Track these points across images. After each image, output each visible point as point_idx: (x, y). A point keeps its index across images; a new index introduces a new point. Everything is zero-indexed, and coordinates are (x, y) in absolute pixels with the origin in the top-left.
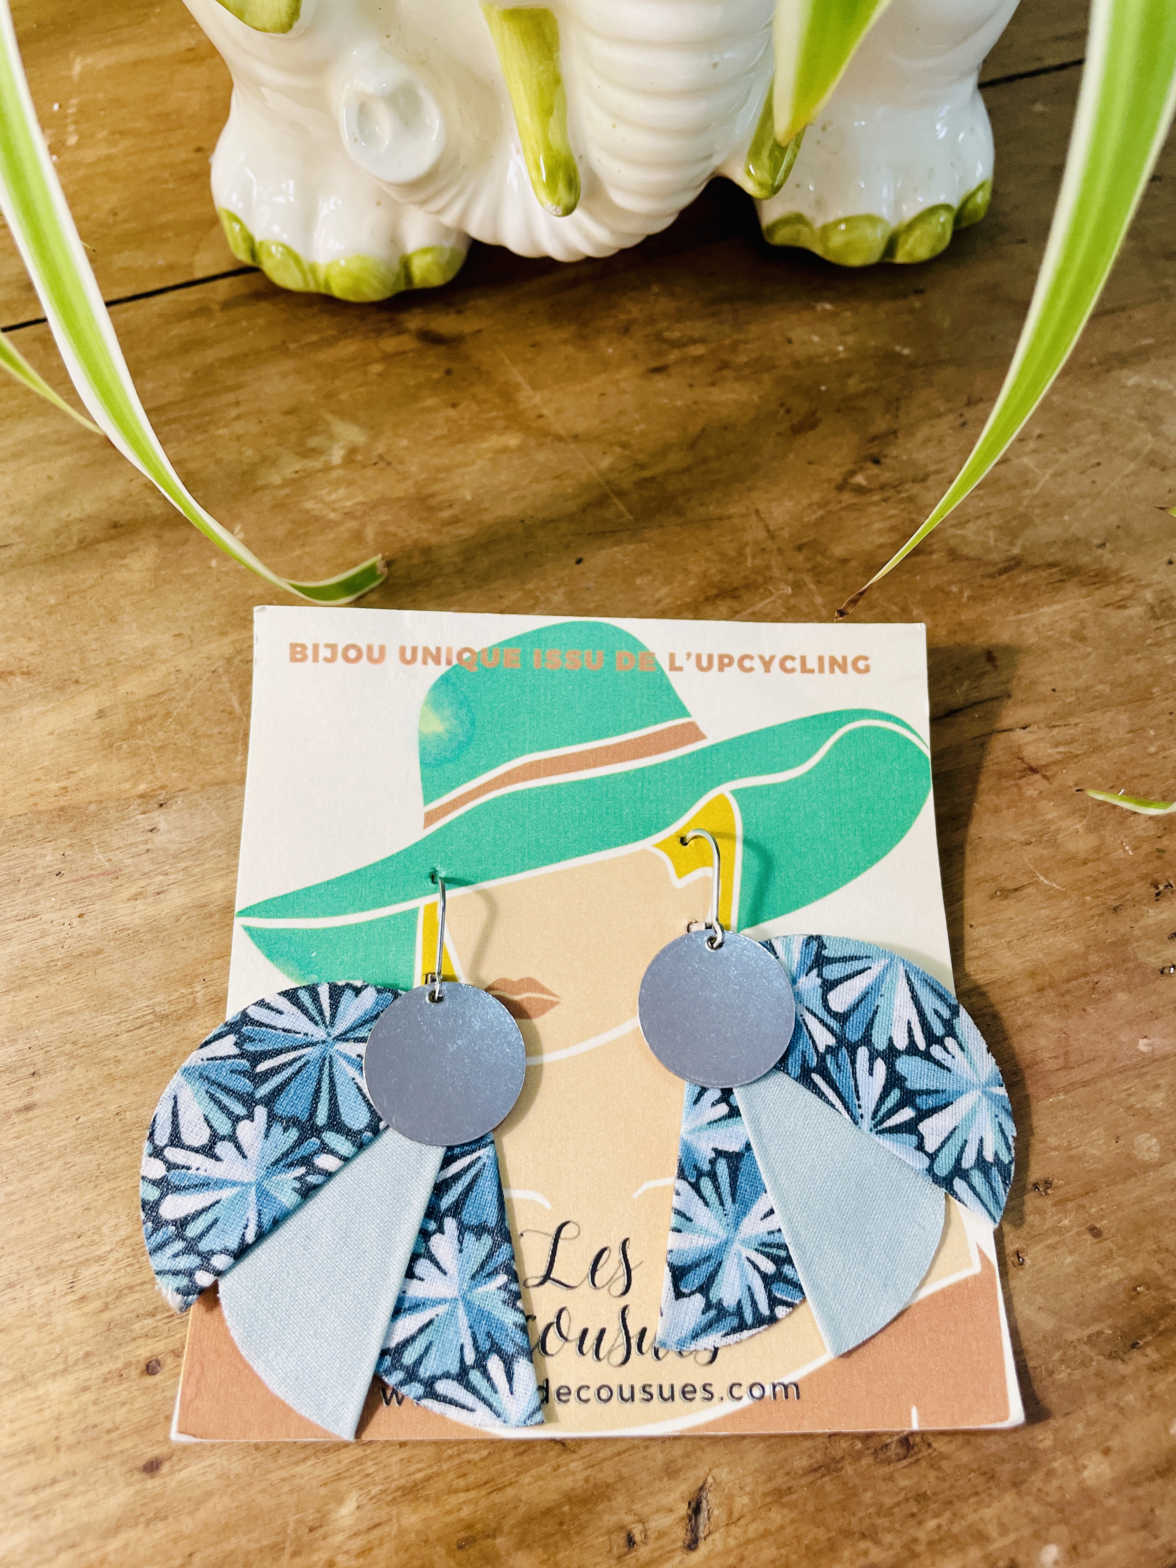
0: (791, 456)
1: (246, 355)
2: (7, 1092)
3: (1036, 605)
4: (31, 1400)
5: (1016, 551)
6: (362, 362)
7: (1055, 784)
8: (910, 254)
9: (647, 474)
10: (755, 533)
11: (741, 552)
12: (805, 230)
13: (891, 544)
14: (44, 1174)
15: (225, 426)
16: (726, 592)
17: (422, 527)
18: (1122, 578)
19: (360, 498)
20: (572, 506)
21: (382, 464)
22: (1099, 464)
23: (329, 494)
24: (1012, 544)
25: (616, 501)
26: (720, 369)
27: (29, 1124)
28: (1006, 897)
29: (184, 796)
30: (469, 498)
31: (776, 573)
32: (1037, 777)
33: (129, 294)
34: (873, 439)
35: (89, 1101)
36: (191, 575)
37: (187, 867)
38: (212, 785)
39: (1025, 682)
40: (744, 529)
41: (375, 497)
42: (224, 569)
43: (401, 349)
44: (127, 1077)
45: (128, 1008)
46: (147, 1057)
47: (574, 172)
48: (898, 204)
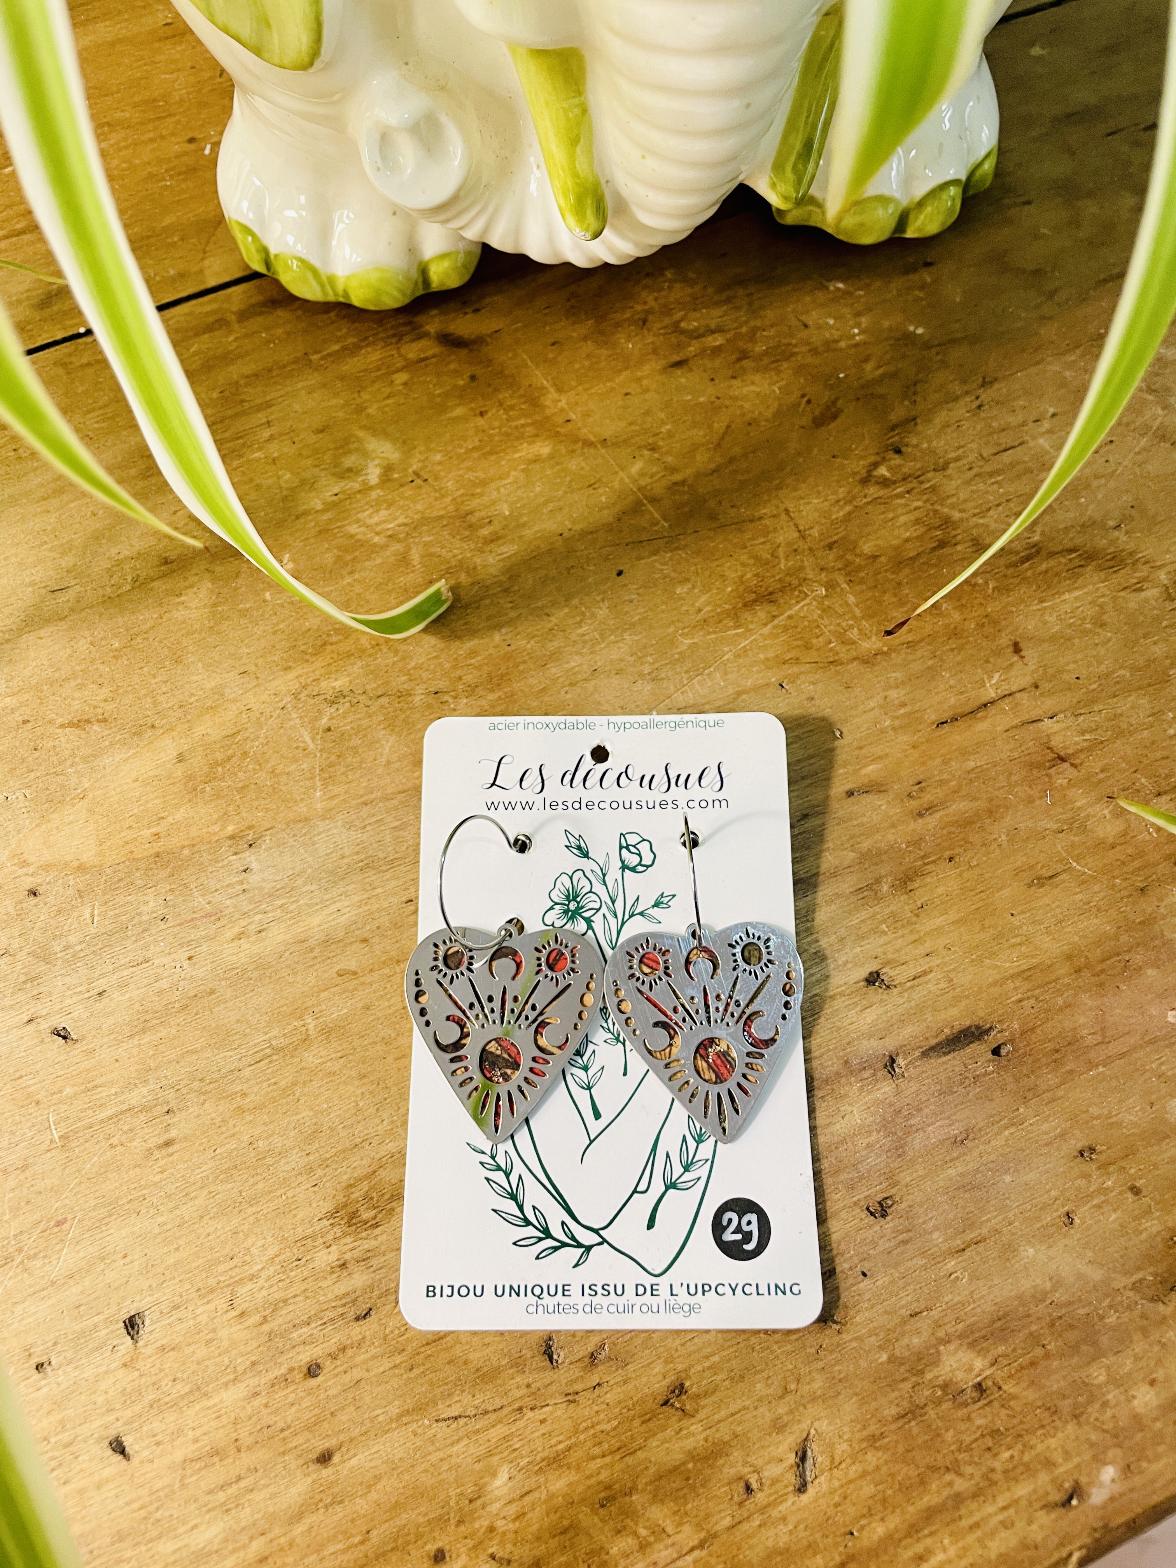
0: (815, 451)
1: (270, 371)
2: (146, 1131)
3: (1057, 593)
4: (208, 1408)
5: (1036, 538)
6: (386, 371)
7: (1083, 771)
8: (920, 230)
9: (678, 477)
11: (774, 554)
12: (816, 210)
13: (917, 537)
14: (192, 1203)
15: (260, 449)
16: (763, 597)
17: (465, 546)
18: (1137, 560)
19: (402, 520)
20: (607, 516)
21: (418, 482)
22: (1111, 442)
23: (370, 516)
24: (1032, 531)
25: (651, 508)
26: (739, 360)
27: (171, 1159)
28: (1042, 886)
29: (271, 834)
30: (507, 513)
31: (810, 574)
32: (1066, 765)
34: (893, 429)
35: (222, 1133)
36: (247, 610)
37: (283, 905)
38: (295, 822)
39: (1050, 671)
40: (775, 530)
41: (416, 517)
42: (279, 601)
43: (423, 355)
44: (255, 1108)
45: (245, 1044)
46: (270, 1089)
47: (603, 195)
48: (907, 184)
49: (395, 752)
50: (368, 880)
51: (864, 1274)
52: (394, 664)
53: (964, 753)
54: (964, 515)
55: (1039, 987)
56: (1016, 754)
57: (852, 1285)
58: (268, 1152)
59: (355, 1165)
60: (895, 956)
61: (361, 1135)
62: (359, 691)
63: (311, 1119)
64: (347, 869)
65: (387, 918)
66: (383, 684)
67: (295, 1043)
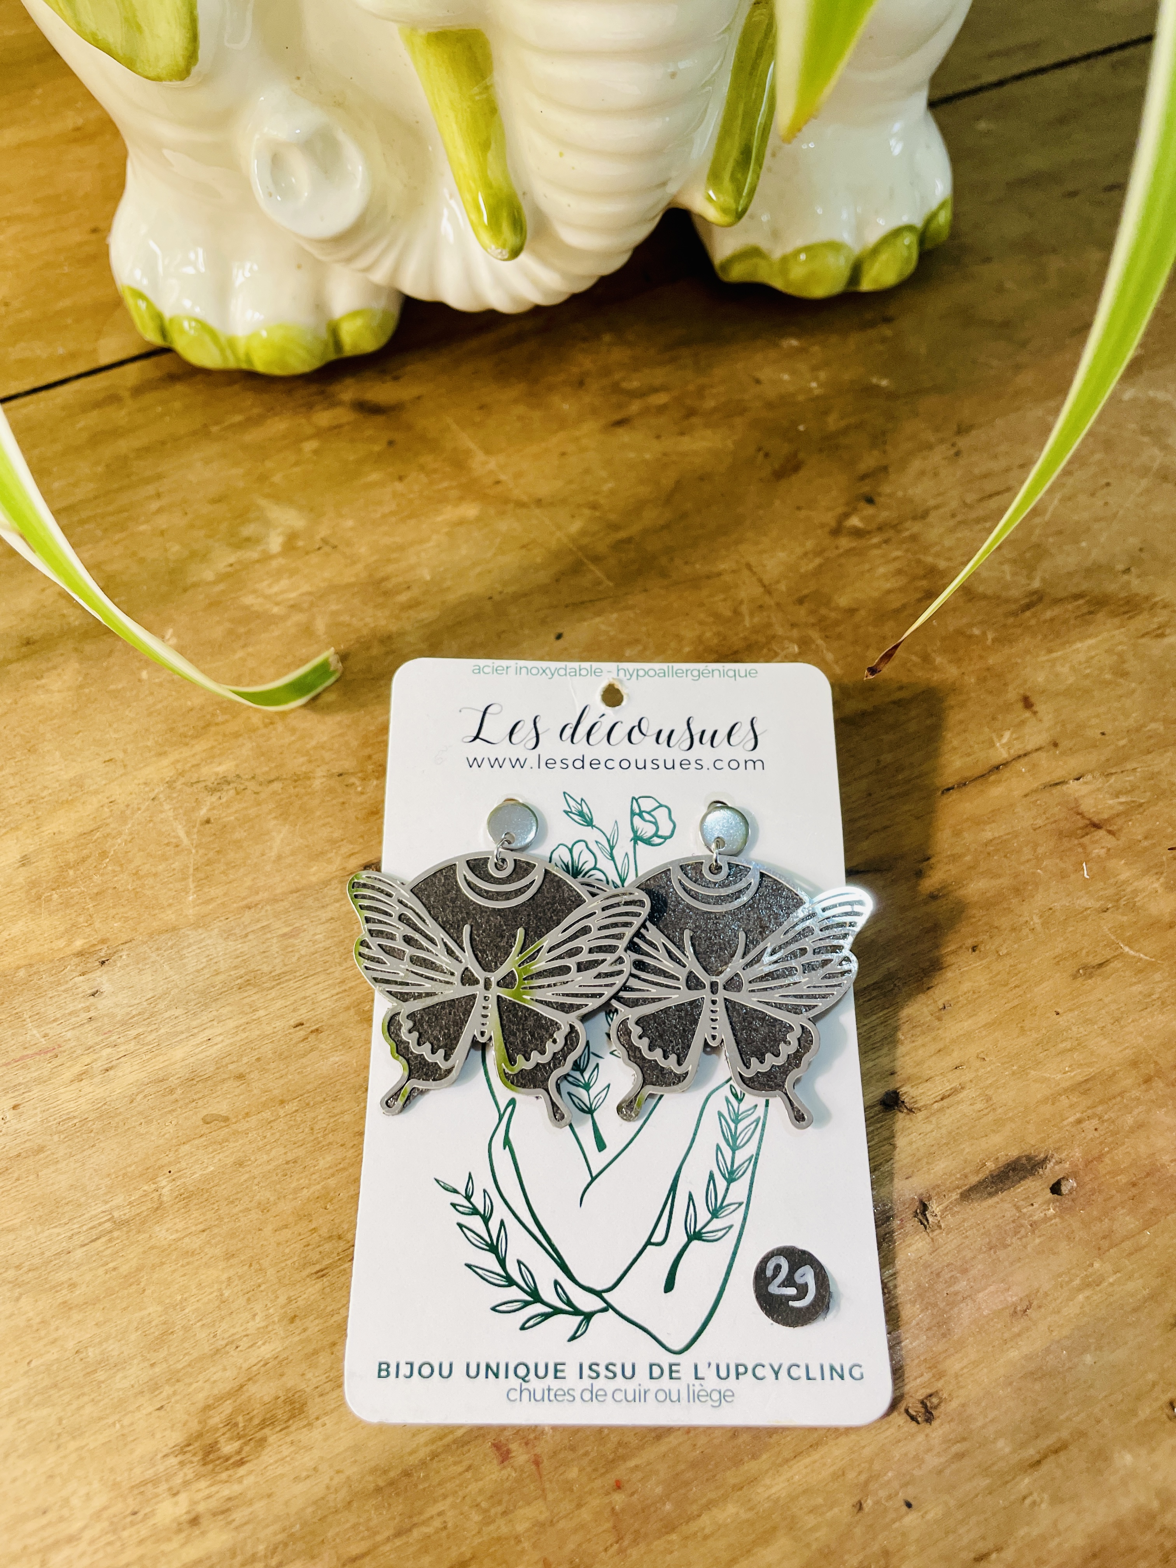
0: (777, 503)
1: (163, 443)
3: (1068, 642)
5: (1036, 584)
6: (295, 440)
7: (1123, 839)
8: (876, 280)
9: (622, 535)
10: (748, 590)
11: (736, 612)
12: (762, 263)
13: (899, 588)
15: (147, 522)
17: (379, 614)
18: (1155, 604)
19: (306, 588)
20: (543, 577)
21: (327, 549)
22: (1108, 484)
23: (270, 586)
24: (1030, 577)
25: (592, 567)
26: (687, 416)
28: (1091, 977)
29: (130, 949)
30: (428, 578)
31: (779, 631)
32: (1102, 833)
33: (27, 387)
34: (863, 478)
35: (41, 1339)
36: (119, 691)
37: (139, 1035)
38: (160, 933)
39: (1070, 727)
40: (736, 586)
41: (322, 585)
42: (157, 680)
43: (335, 423)
44: (86, 1303)
45: (80, 1216)
46: (108, 1276)
47: (519, 210)
48: (859, 228)
49: (288, 845)
50: (247, 1000)
51: (909, 1505)
52: (289, 745)
53: (978, 822)
54: (951, 564)
55: (1101, 1102)
56: (1040, 822)
57: (894, 1521)
58: (99, 1364)
59: (215, 1377)
60: (916, 1070)
61: (226, 1335)
62: (247, 776)
63: (160, 1316)
64: (223, 987)
65: (270, 1046)
66: (276, 767)
67: (145, 1213)
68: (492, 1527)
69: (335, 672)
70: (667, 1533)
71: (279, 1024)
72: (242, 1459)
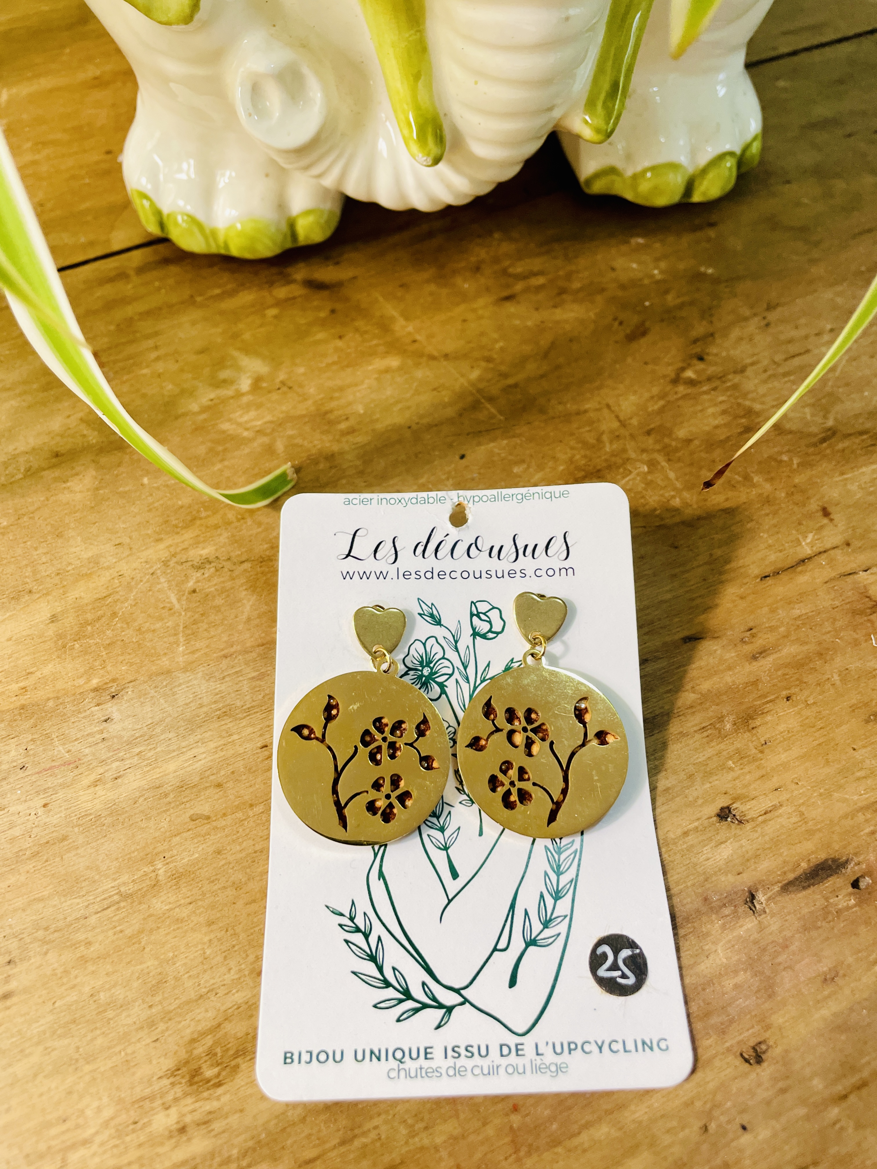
0: (629, 360)
1: (160, 309)
3: (856, 467)
5: (830, 423)
6: (260, 308)
8: (704, 194)
9: (510, 381)
10: (609, 424)
11: (599, 440)
12: (617, 179)
13: (725, 424)
15: (147, 367)
16: (592, 474)
17: (324, 437)
19: (269, 418)
20: (450, 412)
21: (285, 389)
23: (241, 416)
24: (825, 417)
25: (488, 406)
26: (559, 294)
29: (133, 687)
30: (362, 412)
31: (633, 455)
34: (695, 341)
35: (63, 984)
36: (126, 492)
37: (140, 752)
38: (158, 674)
39: (859, 531)
40: (599, 420)
41: (281, 416)
42: (155, 485)
43: (291, 296)
44: (98, 958)
45: (95, 890)
46: (116, 936)
47: (441, 127)
48: (693, 153)
49: (256, 610)
50: (224, 727)
51: (744, 1128)
52: (257, 534)
53: (790, 602)
54: (764, 407)
56: (837, 603)
57: (733, 1141)
58: (109, 1005)
59: (199, 1017)
60: (744, 791)
61: (208, 985)
62: (224, 558)
63: (156, 969)
64: (205, 717)
65: (242, 763)
66: (246, 551)
67: (145, 889)
68: (417, 1139)
69: (291, 480)
70: (555, 1146)
71: (249, 746)
72: (220, 1081)
